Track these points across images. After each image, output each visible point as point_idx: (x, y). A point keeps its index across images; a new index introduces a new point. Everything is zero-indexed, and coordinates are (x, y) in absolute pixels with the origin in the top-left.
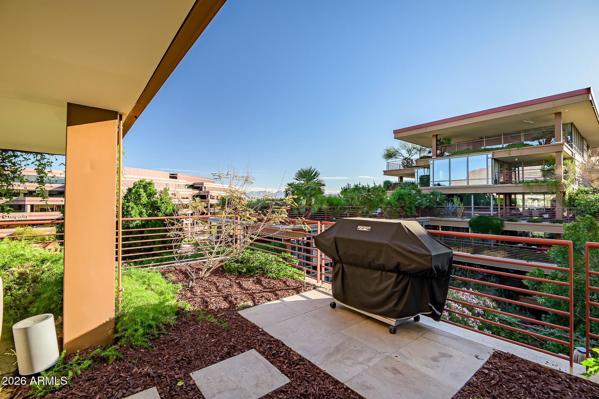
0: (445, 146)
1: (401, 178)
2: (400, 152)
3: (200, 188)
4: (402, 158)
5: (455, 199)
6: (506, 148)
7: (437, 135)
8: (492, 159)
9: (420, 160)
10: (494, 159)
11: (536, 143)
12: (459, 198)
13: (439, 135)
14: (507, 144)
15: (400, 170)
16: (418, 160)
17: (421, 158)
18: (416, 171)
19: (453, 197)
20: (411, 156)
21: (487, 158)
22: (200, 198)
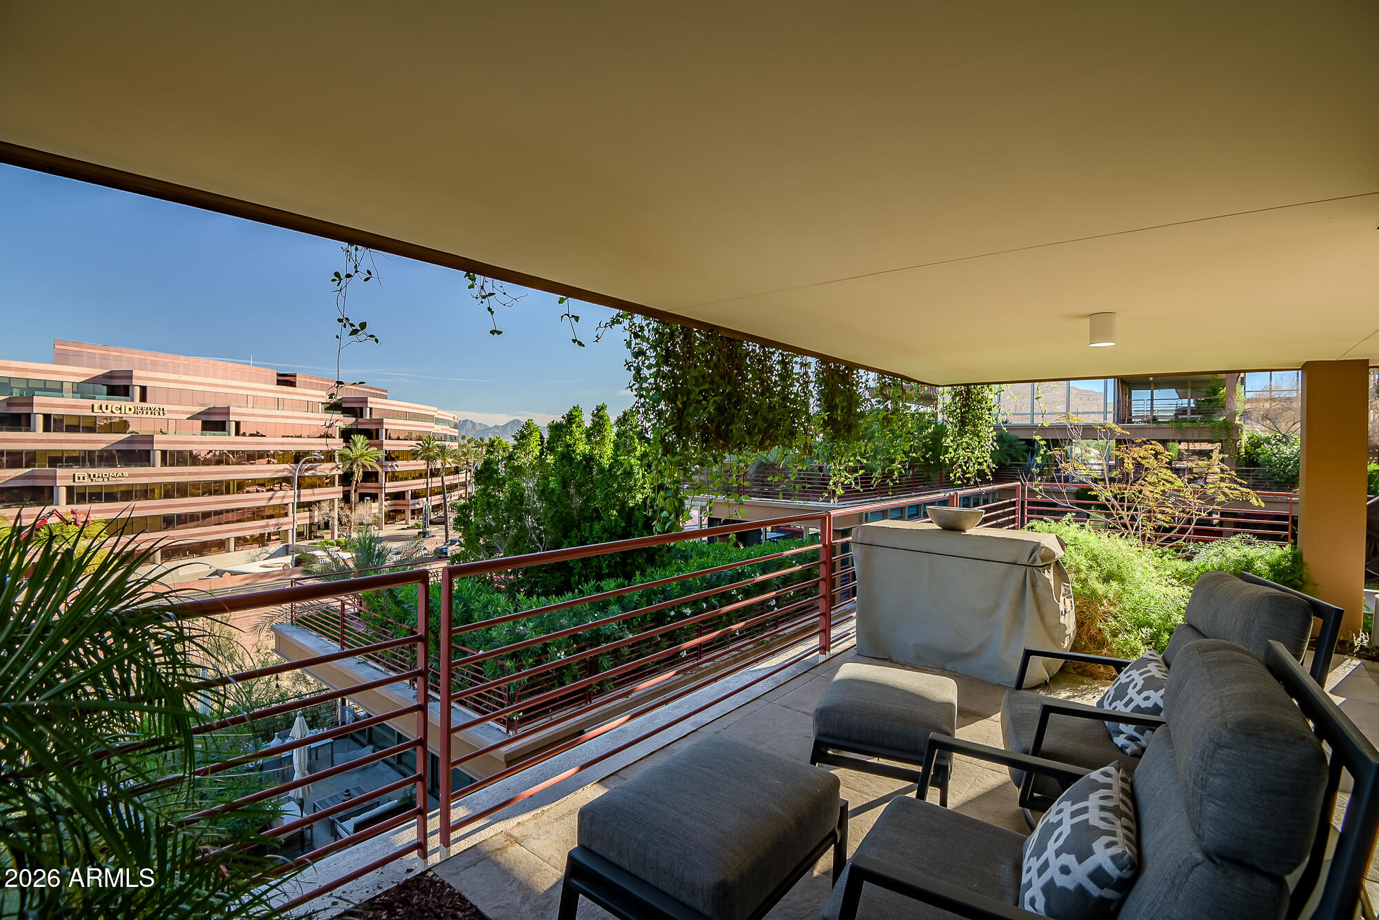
3: (357, 412)
22: (366, 438)
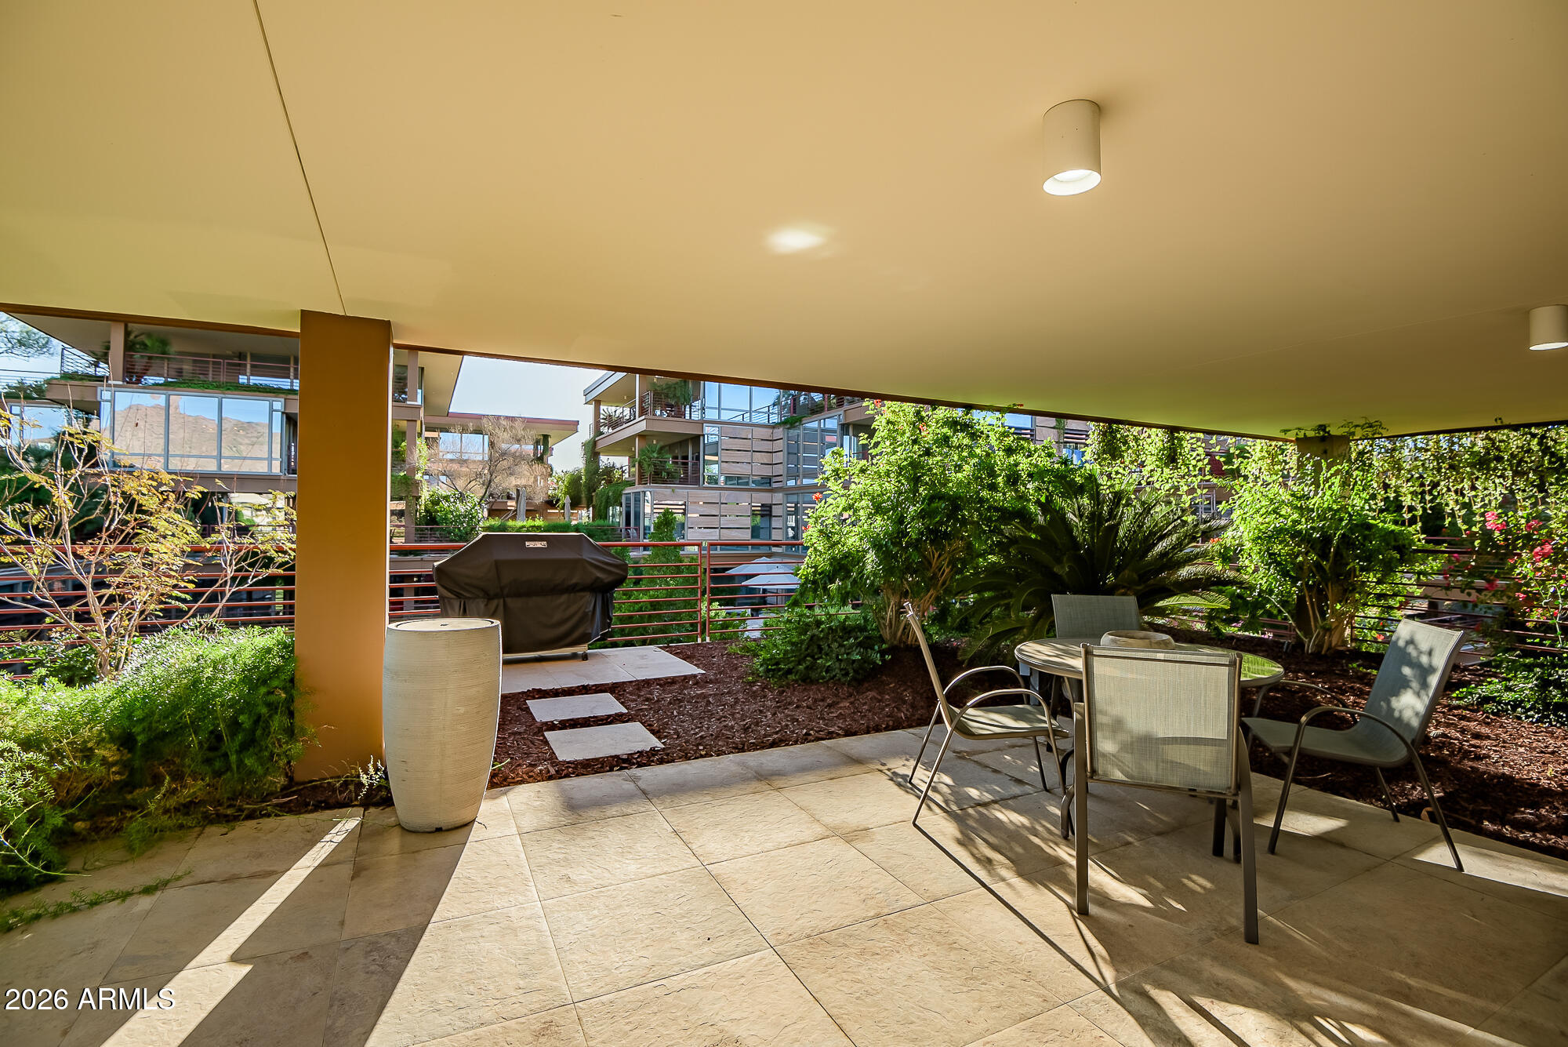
0: (150, 358)
8: (283, 413)
9: (62, 381)
10: (288, 414)
16: (53, 380)
17: (67, 375)
21: (272, 410)
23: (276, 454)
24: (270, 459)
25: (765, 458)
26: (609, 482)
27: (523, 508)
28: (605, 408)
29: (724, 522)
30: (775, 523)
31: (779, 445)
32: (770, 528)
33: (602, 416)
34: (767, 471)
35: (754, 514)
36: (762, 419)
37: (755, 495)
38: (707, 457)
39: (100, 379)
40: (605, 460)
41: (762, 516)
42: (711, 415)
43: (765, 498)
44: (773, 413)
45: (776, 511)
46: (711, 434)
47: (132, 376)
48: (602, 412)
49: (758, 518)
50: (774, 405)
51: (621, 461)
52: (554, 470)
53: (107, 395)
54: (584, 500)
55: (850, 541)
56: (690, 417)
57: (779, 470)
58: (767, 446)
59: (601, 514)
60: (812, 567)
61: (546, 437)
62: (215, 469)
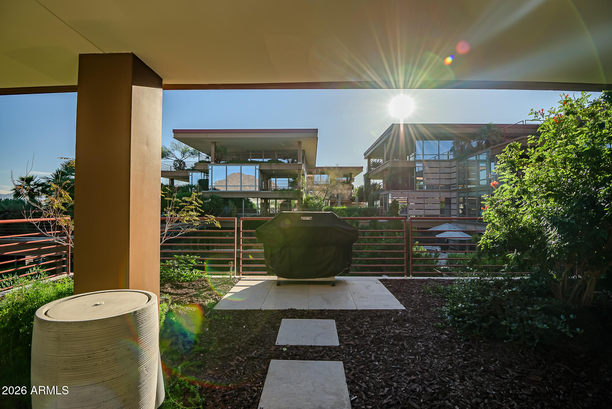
0: (222, 154)
1: (172, 181)
2: (173, 152)
4: (175, 159)
5: (230, 202)
6: (269, 161)
7: (215, 143)
8: (259, 170)
9: (199, 164)
10: (260, 170)
11: (286, 161)
12: (233, 202)
13: (217, 142)
14: (269, 159)
15: (171, 172)
16: (197, 164)
17: (200, 162)
18: (191, 174)
19: (228, 201)
20: (184, 158)
21: (256, 169)
23: (257, 184)
24: (256, 186)
25: (447, 176)
26: (375, 190)
27: (339, 202)
28: (372, 160)
29: (426, 206)
30: (453, 207)
31: (454, 169)
32: (450, 209)
33: (371, 163)
34: (448, 182)
35: (441, 203)
36: (445, 158)
37: (442, 194)
38: (417, 178)
39: (209, 162)
40: (372, 181)
41: (446, 204)
42: (418, 158)
43: (448, 195)
44: (451, 155)
45: (453, 201)
46: (419, 167)
47: (217, 161)
48: (371, 161)
49: (444, 205)
50: (451, 151)
51: (379, 182)
52: (354, 187)
53: (210, 167)
54: (365, 199)
55: (525, 218)
56: (409, 159)
57: (454, 181)
58: (448, 170)
59: (371, 204)
60: (490, 239)
61: (351, 174)
62: (240, 190)
